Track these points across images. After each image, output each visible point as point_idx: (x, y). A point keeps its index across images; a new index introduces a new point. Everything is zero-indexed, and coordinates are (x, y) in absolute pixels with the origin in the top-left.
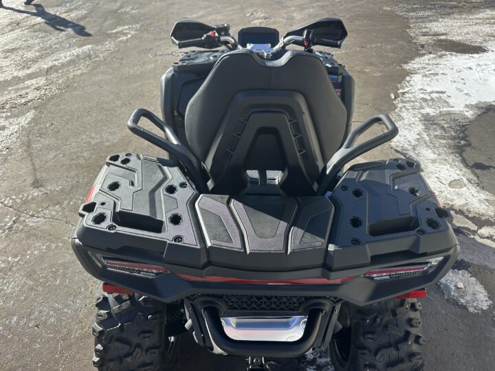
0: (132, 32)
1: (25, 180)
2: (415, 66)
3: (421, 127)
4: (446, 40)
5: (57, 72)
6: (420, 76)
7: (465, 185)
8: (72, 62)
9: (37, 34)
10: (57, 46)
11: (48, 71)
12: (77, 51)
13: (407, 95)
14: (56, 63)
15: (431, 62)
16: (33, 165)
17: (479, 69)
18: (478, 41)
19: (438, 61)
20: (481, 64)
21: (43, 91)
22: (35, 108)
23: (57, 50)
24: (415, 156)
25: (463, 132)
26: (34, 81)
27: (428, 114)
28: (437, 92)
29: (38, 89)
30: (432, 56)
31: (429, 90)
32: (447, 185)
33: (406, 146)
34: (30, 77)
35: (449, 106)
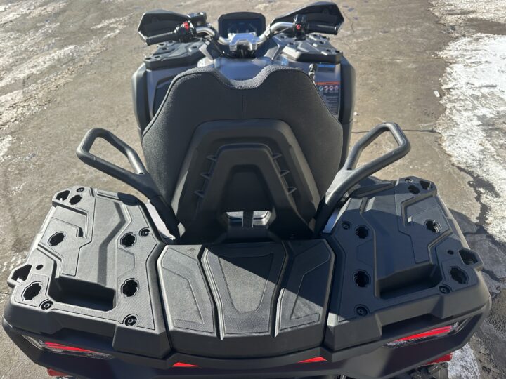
2: (452, 53)
3: (480, 135)
4: (476, 19)
5: (36, 82)
8: (52, 68)
11: (25, 82)
12: (58, 54)
13: (453, 92)
14: (34, 71)
15: (468, 47)
19: (475, 45)
22: (12, 133)
23: (35, 53)
24: (484, 175)
27: (484, 116)
30: (467, 39)
33: (470, 161)
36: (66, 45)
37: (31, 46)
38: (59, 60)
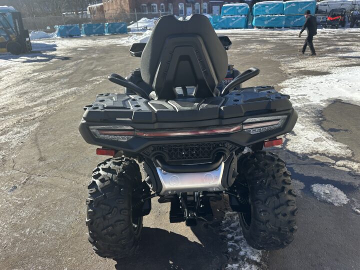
0: (103, 80)
1: (34, 158)
2: (286, 84)
4: (305, 70)
5: (54, 102)
6: (290, 88)
7: (325, 140)
8: (64, 97)
9: (40, 84)
10: (54, 89)
11: (48, 102)
12: (67, 91)
14: (54, 98)
16: (39, 149)
17: (327, 82)
18: (325, 69)
19: (301, 80)
20: (328, 79)
21: (45, 113)
22: (40, 121)
23: (54, 91)
25: (320, 114)
26: (39, 108)
28: (301, 95)
29: (41, 111)
30: (296, 78)
31: (296, 94)
32: (313, 141)
34: (36, 106)
35: (310, 101)
36: (72, 88)
38: (67, 93)
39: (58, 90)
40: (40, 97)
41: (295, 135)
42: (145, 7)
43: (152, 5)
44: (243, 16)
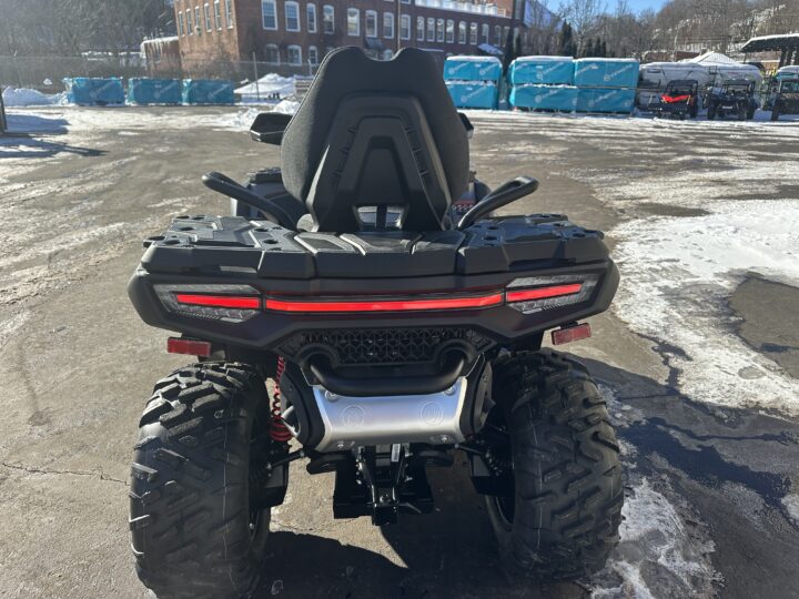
0: (189, 206)
2: (622, 232)
3: (663, 304)
4: (651, 204)
5: (67, 258)
6: (634, 244)
7: (764, 374)
10: (66, 225)
11: (51, 258)
13: (626, 266)
14: (66, 247)
15: (641, 227)
17: (712, 233)
18: (694, 204)
19: (651, 226)
20: (712, 225)
21: (44, 285)
23: (66, 230)
24: (672, 340)
25: (727, 306)
26: (27, 272)
27: (666, 287)
28: (668, 261)
29: (34, 281)
30: (640, 221)
31: (655, 258)
32: (737, 376)
33: (652, 328)
34: (19, 266)
35: (692, 276)
36: (112, 223)
37: (61, 223)
38: (101, 237)
39: (76, 228)
40: (28, 245)
41: (689, 359)
42: (274, 50)
43: (291, 47)
44: (490, 84)
